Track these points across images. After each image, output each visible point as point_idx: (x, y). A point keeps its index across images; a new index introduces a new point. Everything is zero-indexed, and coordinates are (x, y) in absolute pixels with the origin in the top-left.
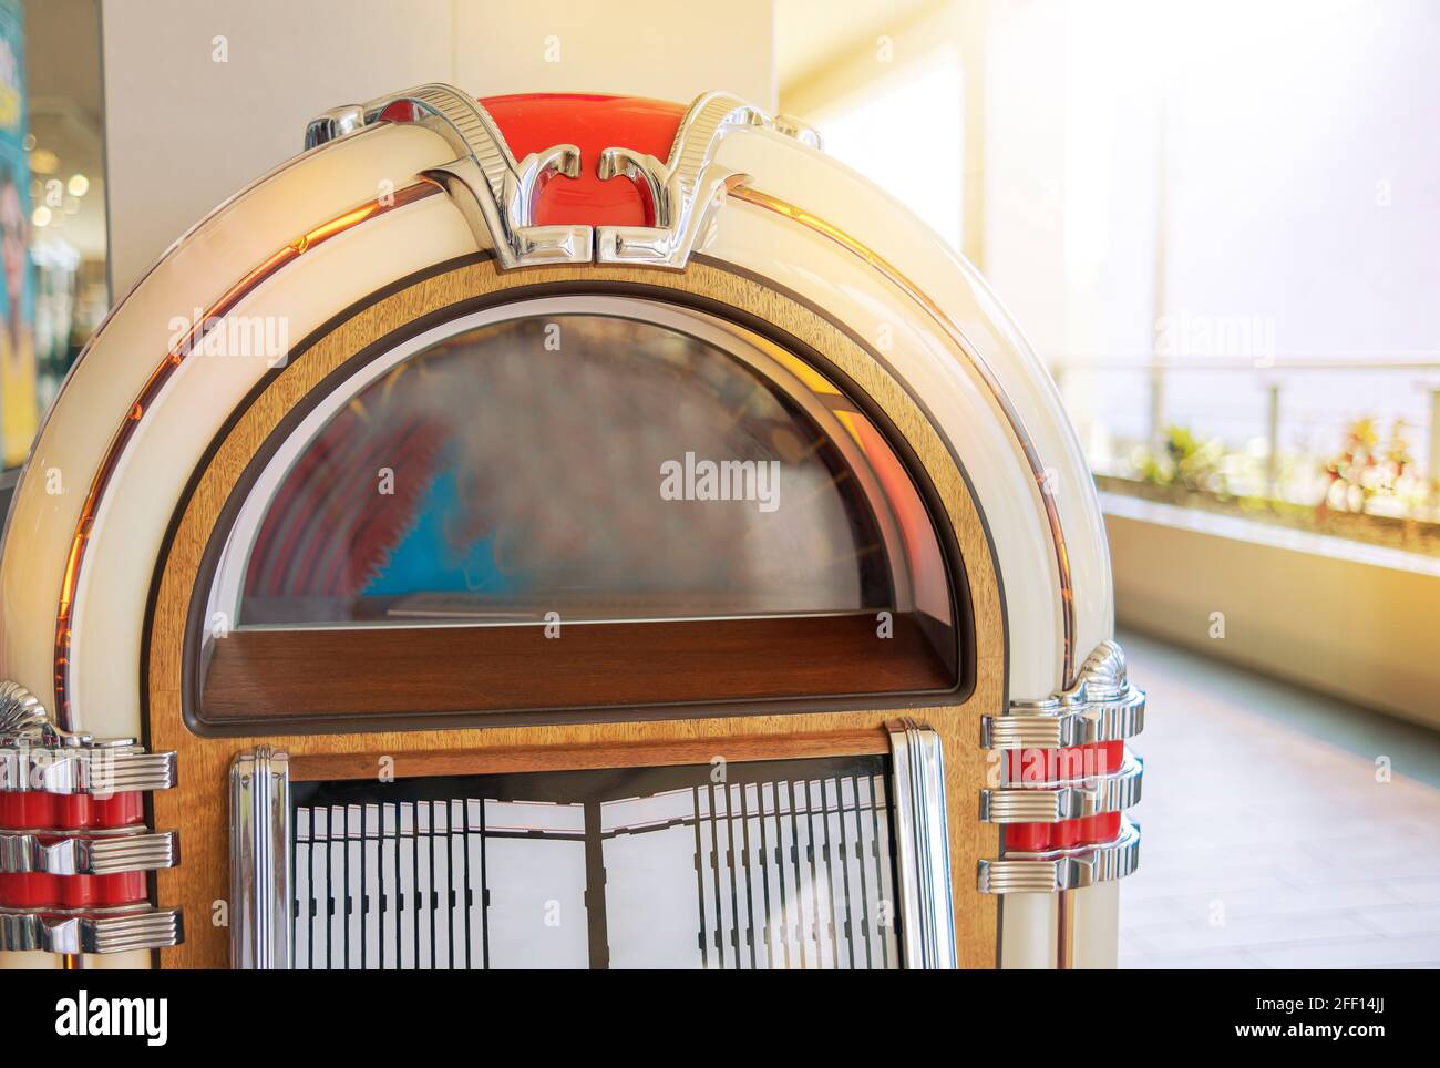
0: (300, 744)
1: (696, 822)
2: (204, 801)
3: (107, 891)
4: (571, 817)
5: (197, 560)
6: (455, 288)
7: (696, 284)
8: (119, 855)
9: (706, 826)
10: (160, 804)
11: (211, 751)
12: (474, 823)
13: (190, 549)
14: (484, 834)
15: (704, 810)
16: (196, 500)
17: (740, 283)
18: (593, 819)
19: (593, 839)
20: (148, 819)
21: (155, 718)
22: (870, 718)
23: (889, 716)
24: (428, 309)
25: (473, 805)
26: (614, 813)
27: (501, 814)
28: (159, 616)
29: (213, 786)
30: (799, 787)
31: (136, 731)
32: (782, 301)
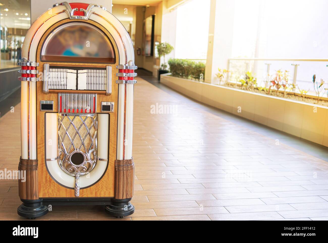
0: (50, 63)
1: (87, 73)
2: (41, 68)
3: (32, 76)
4: (75, 71)
5: (41, 45)
6: (66, 21)
7: (89, 21)
8: (33, 72)
9: (88, 73)
10: (37, 68)
11: (42, 63)
12: (66, 71)
13: (41, 44)
14: (67, 72)
15: (88, 72)
16: (41, 40)
17: (93, 22)
18: (77, 72)
19: (77, 73)
20: (36, 69)
21: (37, 60)
22: (105, 65)
23: (107, 65)
24: (63, 23)
25: (66, 69)
26: (79, 71)
27: (69, 70)
28: (38, 50)
29: (42, 67)
30: (97, 70)
31: (35, 61)
32: (97, 23)
